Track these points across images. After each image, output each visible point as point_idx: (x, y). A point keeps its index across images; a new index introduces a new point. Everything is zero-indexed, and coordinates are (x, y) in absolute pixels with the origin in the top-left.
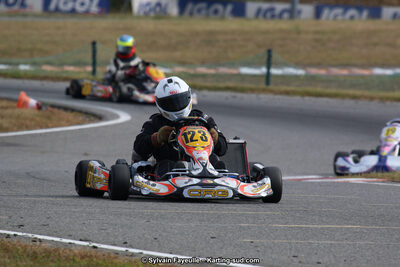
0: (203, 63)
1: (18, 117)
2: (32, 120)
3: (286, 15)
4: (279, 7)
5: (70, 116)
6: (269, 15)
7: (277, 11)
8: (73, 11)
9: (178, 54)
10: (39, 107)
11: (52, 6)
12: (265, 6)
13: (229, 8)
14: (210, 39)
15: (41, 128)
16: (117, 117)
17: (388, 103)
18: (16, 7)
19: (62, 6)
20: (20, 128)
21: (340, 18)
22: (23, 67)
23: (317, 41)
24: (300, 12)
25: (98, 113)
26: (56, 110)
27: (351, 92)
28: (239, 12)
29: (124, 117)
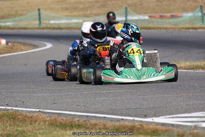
2: (3, 50)
5: (22, 47)
10: (7, 43)
15: (7, 53)
16: (46, 46)
17: (183, 30)
22: (8, 24)
25: (36, 44)
26: (16, 44)
27: (165, 26)
29: (49, 45)
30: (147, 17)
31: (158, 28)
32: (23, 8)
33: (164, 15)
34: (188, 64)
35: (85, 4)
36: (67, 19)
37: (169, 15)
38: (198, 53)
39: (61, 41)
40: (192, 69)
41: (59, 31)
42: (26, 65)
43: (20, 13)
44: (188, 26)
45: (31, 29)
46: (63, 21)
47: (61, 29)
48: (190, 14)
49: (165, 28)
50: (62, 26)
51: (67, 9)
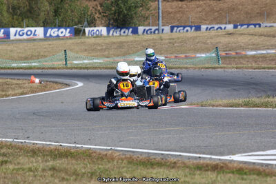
0: (118, 56)
1: (31, 87)
2: (38, 88)
3: (157, 32)
4: (154, 28)
5: (55, 86)
6: (149, 32)
7: (153, 30)
8: (58, 36)
9: (106, 53)
10: (40, 82)
11: (48, 35)
12: (147, 28)
13: (131, 30)
14: (121, 45)
15: (42, 91)
16: (77, 84)
17: (203, 70)
18: (32, 36)
19: (52, 34)
20: (32, 93)
21: (182, 31)
22: (33, 64)
23: (170, 43)
24: (163, 30)
25: (67, 83)
26: (48, 83)
27: (186, 66)
28: (135, 32)
29: (80, 84)
30: (163, 58)
31: (179, 68)
32: (45, 50)
33: (179, 55)
34: (225, 101)
35: (102, 46)
36: (89, 60)
37: (183, 56)
38: (223, 91)
39: (91, 80)
40: (231, 106)
41: (86, 70)
42: (62, 103)
43: (42, 53)
44: (207, 66)
45: (59, 69)
46: (86, 61)
47: (87, 68)
48: (203, 55)
49: (186, 68)
50: (88, 66)
51: (86, 50)
